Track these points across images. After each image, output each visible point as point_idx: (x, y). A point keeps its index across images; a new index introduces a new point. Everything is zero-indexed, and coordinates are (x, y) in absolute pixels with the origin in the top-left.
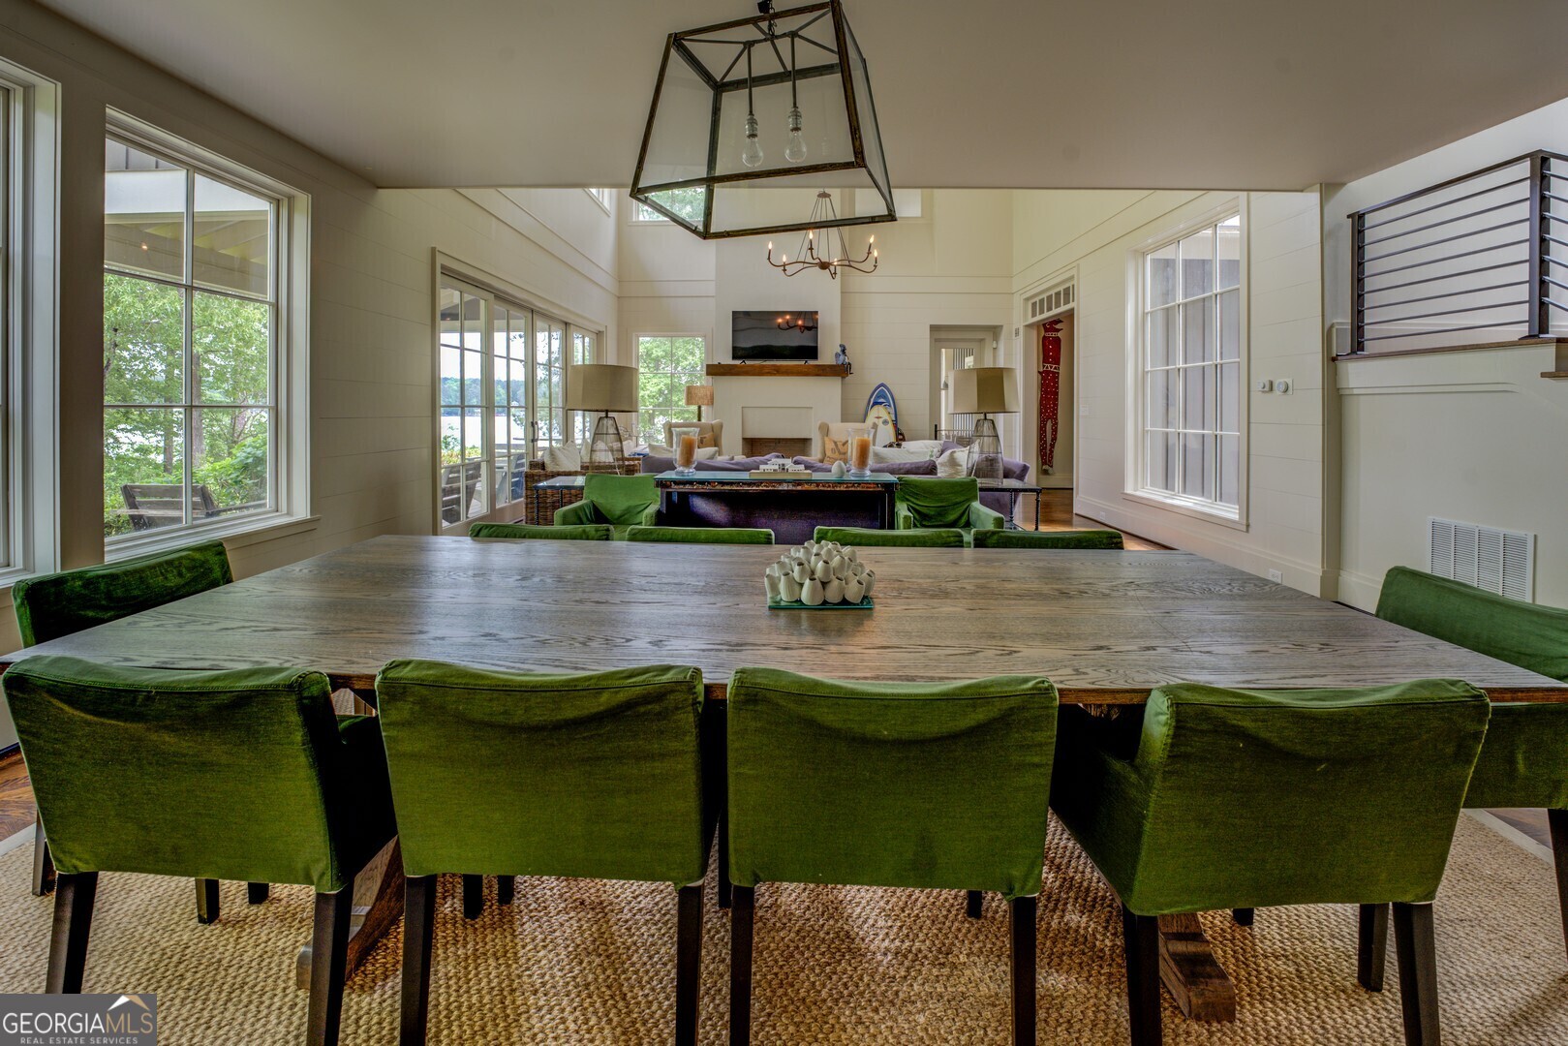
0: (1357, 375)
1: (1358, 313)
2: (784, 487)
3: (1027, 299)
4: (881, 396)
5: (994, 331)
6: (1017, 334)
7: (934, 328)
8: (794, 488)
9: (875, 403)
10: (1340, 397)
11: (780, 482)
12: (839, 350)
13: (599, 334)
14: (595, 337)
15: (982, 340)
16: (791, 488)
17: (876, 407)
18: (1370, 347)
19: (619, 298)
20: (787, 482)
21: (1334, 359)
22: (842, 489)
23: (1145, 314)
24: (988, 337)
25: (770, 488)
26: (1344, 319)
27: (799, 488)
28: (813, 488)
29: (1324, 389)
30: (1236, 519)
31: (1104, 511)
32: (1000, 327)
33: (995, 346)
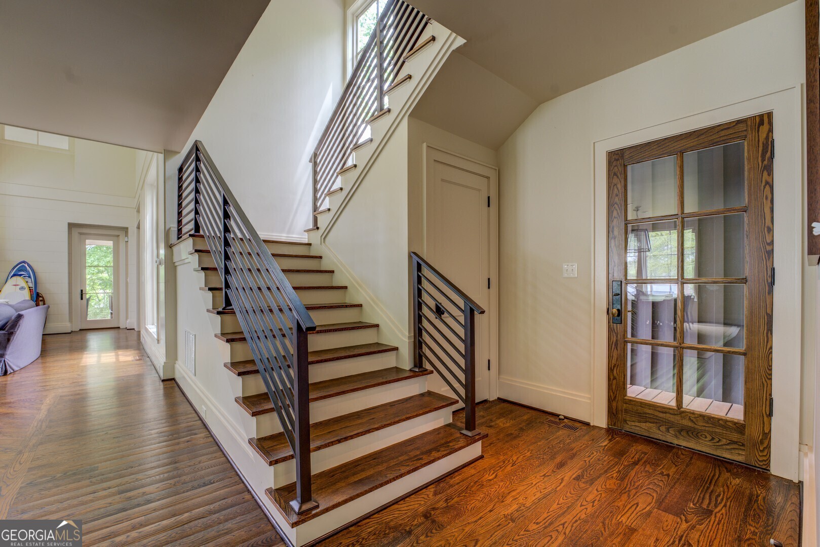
4: (22, 270)
5: (125, 230)
7: (73, 225)
9: (15, 275)
17: (14, 278)
21: (170, 247)
24: (122, 234)
29: (165, 263)
30: (156, 337)
31: (144, 338)
32: (127, 228)
33: (126, 240)
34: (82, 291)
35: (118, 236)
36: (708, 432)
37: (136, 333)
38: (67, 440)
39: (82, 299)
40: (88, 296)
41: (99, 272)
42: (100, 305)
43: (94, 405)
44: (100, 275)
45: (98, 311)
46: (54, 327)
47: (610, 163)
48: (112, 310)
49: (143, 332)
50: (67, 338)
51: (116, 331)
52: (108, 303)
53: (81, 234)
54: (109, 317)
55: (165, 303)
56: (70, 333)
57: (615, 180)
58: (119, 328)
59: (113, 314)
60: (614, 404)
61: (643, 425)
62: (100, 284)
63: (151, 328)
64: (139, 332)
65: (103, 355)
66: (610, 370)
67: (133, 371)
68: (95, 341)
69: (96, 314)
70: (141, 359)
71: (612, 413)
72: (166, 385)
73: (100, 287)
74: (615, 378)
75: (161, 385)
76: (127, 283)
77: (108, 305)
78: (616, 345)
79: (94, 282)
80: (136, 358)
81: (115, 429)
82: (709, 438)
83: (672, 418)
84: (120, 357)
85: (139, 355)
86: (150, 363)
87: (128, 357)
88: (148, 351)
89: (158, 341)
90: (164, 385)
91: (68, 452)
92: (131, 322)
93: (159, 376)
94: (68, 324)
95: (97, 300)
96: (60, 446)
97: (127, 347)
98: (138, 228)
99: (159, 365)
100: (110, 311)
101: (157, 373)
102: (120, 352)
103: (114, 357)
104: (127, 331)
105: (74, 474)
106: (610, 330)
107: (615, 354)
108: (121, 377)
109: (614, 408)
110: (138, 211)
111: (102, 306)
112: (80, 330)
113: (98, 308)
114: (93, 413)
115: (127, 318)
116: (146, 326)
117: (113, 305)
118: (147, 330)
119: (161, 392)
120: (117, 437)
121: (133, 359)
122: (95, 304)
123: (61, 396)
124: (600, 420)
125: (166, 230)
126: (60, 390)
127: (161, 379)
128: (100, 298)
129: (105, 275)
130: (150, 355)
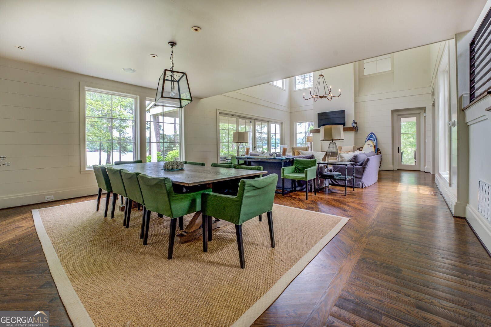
4: (371, 137)
9: (368, 140)
12: (353, 122)
13: (282, 123)
14: (280, 124)
17: (368, 141)
19: (290, 112)
24: (422, 112)
29: (458, 123)
30: (448, 181)
31: (437, 180)
32: (425, 108)
33: (425, 115)
34: (399, 147)
35: (420, 113)
37: (431, 176)
38: (385, 239)
39: (399, 152)
40: (402, 151)
41: (409, 138)
42: (409, 156)
43: (404, 220)
44: (409, 140)
45: (408, 160)
46: (385, 167)
48: (416, 160)
49: (437, 176)
50: (391, 173)
51: (418, 173)
52: (414, 155)
53: (398, 115)
54: (414, 164)
55: (458, 155)
56: (392, 171)
58: (420, 171)
59: (416, 162)
62: (409, 145)
63: (444, 173)
64: (433, 176)
65: (410, 187)
67: (429, 202)
68: (406, 177)
69: (406, 162)
70: (435, 195)
72: (457, 221)
73: (409, 146)
75: (453, 220)
76: (425, 143)
77: (414, 157)
79: (405, 144)
80: (431, 193)
81: (415, 244)
84: (420, 190)
85: (435, 191)
86: (443, 199)
87: (426, 191)
88: (441, 190)
89: (450, 185)
90: (455, 221)
91: (385, 248)
92: (428, 168)
93: (451, 212)
94: (392, 166)
95: (407, 154)
96: (381, 241)
97: (425, 184)
98: (433, 105)
99: (451, 203)
100: (415, 160)
101: (449, 208)
102: (421, 187)
103: (417, 190)
104: (425, 174)
105: (387, 267)
108: (421, 204)
110: (433, 94)
111: (410, 157)
112: (398, 170)
113: (407, 158)
114: (402, 226)
115: (425, 166)
116: (439, 172)
117: (417, 156)
118: (440, 175)
119: (453, 226)
120: (417, 252)
121: (429, 194)
122: (406, 156)
123: (385, 208)
125: (459, 98)
126: (385, 204)
127: (452, 215)
128: (409, 153)
129: (412, 140)
130: (443, 194)
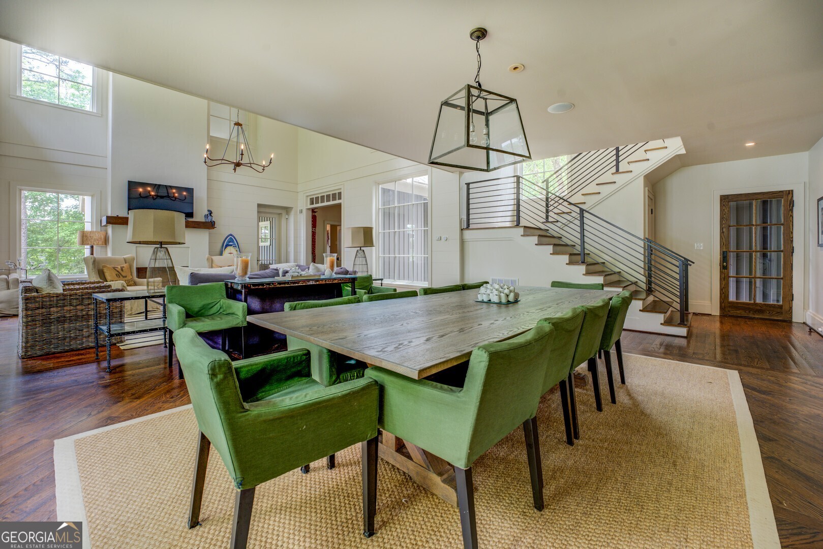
0: (467, 233)
1: (468, 214)
2: (311, 283)
3: (307, 196)
4: (230, 241)
5: (287, 210)
6: (301, 211)
7: (259, 206)
8: (315, 283)
10: (463, 242)
11: (309, 280)
12: (207, 213)
15: (280, 214)
16: (314, 283)
17: (228, 248)
18: (471, 226)
20: (312, 280)
21: (462, 230)
22: (336, 282)
23: (379, 209)
24: (284, 212)
25: (304, 284)
26: (465, 217)
27: (318, 283)
28: (324, 282)
33: (287, 217)
36: (768, 310)
47: (721, 200)
57: (724, 208)
60: (723, 305)
61: (738, 312)
66: (721, 290)
71: (722, 308)
74: (723, 293)
78: (724, 279)
82: (768, 312)
83: (751, 307)
106: (721, 273)
107: (724, 283)
109: (723, 306)
124: (716, 312)
